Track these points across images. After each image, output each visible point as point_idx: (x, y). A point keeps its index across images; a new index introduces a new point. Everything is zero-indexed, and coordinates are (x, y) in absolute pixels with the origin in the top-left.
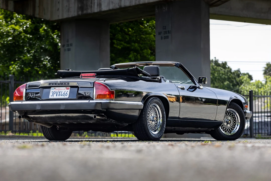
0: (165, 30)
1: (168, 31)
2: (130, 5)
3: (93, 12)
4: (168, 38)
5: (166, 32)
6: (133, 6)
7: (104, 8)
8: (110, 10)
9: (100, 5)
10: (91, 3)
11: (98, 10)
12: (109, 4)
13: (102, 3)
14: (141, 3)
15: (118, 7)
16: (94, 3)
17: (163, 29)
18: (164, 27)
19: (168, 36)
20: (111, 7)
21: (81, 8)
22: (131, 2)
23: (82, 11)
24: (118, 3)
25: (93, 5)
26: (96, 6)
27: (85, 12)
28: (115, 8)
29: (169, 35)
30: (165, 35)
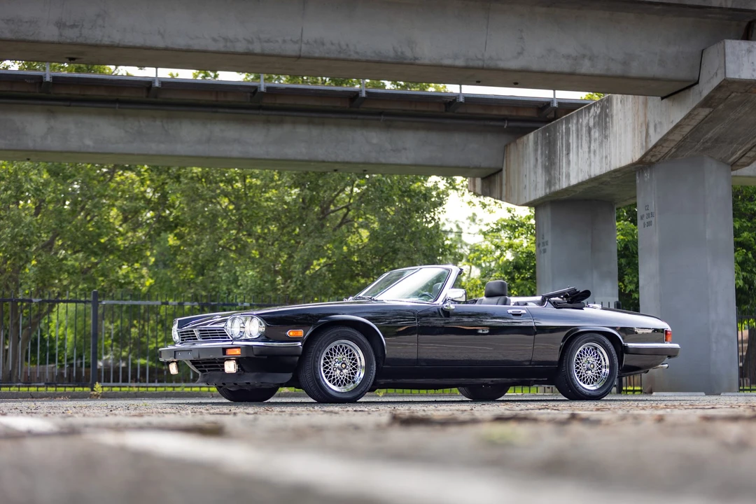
0: (648, 212)
1: (651, 214)
2: (600, 174)
3: (561, 188)
4: (651, 225)
5: (649, 215)
6: (605, 175)
7: (574, 181)
8: (579, 184)
9: (568, 176)
10: (560, 174)
11: (567, 186)
12: (578, 175)
13: (571, 173)
14: (613, 167)
15: (587, 178)
16: (562, 174)
17: (645, 210)
18: (646, 206)
19: (651, 221)
20: (580, 179)
21: (549, 183)
22: (601, 168)
23: (550, 188)
24: (588, 172)
25: (561, 177)
26: (564, 179)
27: (553, 189)
28: (584, 180)
29: (652, 219)
30: (648, 220)
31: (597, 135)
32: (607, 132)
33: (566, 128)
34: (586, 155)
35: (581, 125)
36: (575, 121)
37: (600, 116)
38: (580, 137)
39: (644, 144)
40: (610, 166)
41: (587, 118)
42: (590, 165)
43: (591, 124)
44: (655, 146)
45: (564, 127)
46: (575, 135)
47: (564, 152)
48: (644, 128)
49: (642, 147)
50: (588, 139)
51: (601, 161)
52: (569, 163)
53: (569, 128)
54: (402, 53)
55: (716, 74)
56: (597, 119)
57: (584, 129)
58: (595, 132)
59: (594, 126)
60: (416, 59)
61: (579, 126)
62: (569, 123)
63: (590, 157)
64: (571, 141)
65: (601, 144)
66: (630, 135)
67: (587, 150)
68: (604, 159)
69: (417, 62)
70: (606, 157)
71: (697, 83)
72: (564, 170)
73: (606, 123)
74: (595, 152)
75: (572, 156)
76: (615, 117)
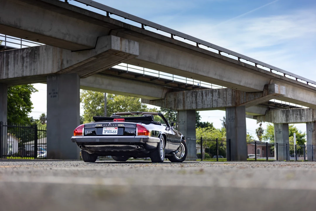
0: (54, 92)
1: (56, 93)
2: (30, 75)
4: (56, 97)
5: (54, 93)
6: (32, 76)
8: (15, 78)
9: (7, 74)
11: (6, 78)
12: (14, 74)
13: (9, 73)
14: (38, 74)
15: (21, 76)
16: (3, 73)
17: (53, 91)
18: (53, 90)
19: (56, 96)
20: (16, 76)
22: (30, 73)
24: (21, 74)
25: (2, 74)
26: (4, 75)
28: (18, 76)
30: (54, 95)
31: (28, 60)
32: (35, 60)
33: (6, 55)
34: (21, 68)
35: (18, 55)
36: (13, 53)
37: (30, 53)
38: (16, 60)
39: (60, 67)
40: (37, 73)
41: (22, 53)
42: (23, 71)
43: (25, 55)
44: (66, 68)
45: (5, 55)
46: (12, 59)
47: (5, 64)
48: (60, 61)
49: (59, 68)
50: (22, 61)
51: (31, 70)
52: (8, 69)
53: (9, 56)
54: (17, 24)
55: (106, 47)
56: (29, 54)
57: (19, 57)
58: (27, 59)
59: (27, 56)
60: (20, 27)
61: (16, 56)
62: (9, 53)
63: (23, 68)
64: (10, 60)
65: (31, 64)
66: (50, 62)
67: (21, 65)
68: (33, 70)
69: (21, 28)
70: (34, 69)
71: (95, 48)
72: (4, 72)
73: (34, 56)
74: (26, 67)
75: (11, 67)
76: (41, 55)
